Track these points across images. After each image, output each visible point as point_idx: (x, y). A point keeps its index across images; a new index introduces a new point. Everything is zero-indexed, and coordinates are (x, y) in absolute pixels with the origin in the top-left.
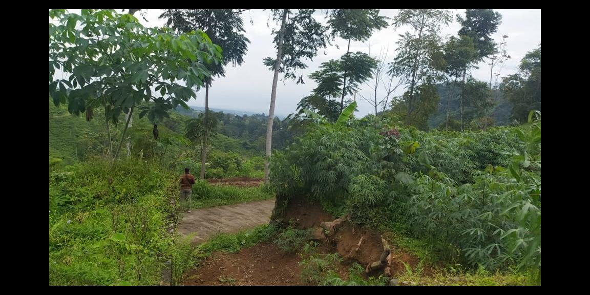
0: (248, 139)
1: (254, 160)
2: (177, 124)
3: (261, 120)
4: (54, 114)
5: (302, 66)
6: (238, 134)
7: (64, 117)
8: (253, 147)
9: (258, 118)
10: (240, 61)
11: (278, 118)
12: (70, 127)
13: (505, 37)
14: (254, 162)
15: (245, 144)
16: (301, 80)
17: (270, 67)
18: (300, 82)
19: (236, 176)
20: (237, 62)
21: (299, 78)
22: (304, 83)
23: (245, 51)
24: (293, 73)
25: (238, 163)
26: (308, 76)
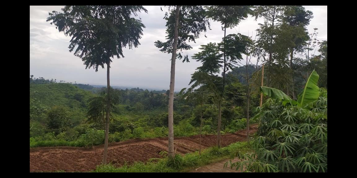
0: (129, 104)
1: (139, 121)
2: (82, 97)
3: (137, 92)
5: (187, 47)
6: (123, 101)
8: (133, 109)
9: (135, 91)
10: (136, 43)
11: (147, 90)
13: (316, 29)
15: (127, 108)
16: (187, 59)
17: (161, 49)
18: (186, 60)
19: (131, 138)
20: (133, 45)
21: (185, 57)
22: (189, 62)
23: (140, 35)
24: (180, 54)
25: (131, 127)
26: (193, 57)
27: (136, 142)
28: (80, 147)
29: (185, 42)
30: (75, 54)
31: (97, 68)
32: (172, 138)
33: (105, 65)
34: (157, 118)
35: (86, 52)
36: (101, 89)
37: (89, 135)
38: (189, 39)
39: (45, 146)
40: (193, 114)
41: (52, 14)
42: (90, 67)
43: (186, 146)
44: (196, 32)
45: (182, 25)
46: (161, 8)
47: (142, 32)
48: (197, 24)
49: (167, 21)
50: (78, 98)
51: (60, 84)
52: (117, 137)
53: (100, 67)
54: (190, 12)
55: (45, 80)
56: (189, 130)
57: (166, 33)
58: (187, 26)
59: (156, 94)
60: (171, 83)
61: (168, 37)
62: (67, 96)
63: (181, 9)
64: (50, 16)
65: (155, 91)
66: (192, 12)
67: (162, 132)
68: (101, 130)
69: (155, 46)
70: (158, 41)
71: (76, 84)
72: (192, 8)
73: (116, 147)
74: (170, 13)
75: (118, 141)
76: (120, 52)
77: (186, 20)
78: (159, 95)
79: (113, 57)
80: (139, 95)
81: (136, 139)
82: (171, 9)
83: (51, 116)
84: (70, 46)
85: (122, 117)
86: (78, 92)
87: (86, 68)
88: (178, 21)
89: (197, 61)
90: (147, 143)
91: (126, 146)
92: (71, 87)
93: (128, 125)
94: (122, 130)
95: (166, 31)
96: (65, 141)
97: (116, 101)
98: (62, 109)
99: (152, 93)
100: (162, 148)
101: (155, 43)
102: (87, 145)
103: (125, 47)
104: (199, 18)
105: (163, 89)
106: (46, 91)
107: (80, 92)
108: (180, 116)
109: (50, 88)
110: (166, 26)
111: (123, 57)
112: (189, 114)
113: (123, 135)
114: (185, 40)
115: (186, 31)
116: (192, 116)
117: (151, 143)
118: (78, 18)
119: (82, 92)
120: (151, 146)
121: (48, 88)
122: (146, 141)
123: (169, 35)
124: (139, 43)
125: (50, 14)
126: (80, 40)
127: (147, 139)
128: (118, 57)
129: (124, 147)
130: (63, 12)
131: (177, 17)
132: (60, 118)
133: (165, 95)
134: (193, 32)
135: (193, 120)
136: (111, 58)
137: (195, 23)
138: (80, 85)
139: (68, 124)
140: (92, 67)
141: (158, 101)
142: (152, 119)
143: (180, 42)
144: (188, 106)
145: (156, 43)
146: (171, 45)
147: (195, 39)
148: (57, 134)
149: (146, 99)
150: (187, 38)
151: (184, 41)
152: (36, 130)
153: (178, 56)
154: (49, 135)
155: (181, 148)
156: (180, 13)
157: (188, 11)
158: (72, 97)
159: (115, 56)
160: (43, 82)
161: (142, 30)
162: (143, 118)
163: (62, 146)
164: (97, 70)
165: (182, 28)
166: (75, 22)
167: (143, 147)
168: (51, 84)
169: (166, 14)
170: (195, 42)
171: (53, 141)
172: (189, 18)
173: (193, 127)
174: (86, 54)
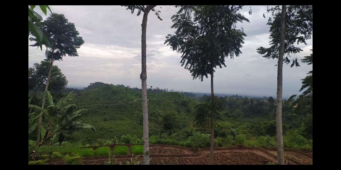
0: (228, 111)
2: (187, 103)
3: (236, 99)
4: (129, 101)
5: (296, 50)
7: (133, 103)
8: (233, 116)
10: (238, 52)
11: (247, 97)
12: (136, 107)
14: (240, 130)
15: (227, 114)
17: (264, 55)
18: (295, 65)
19: (233, 144)
20: (234, 54)
21: (294, 61)
22: (299, 66)
23: (241, 44)
24: (287, 58)
25: (232, 134)
26: (302, 60)
27: (239, 149)
28: (188, 147)
29: (293, 45)
30: (185, 68)
31: (202, 78)
32: (282, 150)
33: (209, 75)
34: (258, 126)
35: (194, 64)
36: (202, 97)
37: (196, 138)
38: (298, 41)
39: (162, 144)
40: (302, 124)
41: (168, 37)
42: (196, 78)
43: (297, 160)
44: (307, 33)
45: (288, 27)
46: (264, 15)
47: (243, 40)
48: (308, 24)
49: (271, 26)
50: (184, 104)
51: (170, 92)
52: (220, 142)
53: (204, 76)
54: (297, 13)
55: (160, 89)
56: (300, 142)
57: (270, 38)
58: (294, 28)
59: (257, 101)
60: (278, 89)
61: (272, 42)
62: (176, 103)
63: (287, 11)
64: (166, 39)
65: (254, 98)
66: (300, 12)
67: (267, 141)
68: (205, 134)
69: (258, 53)
70: (260, 47)
71: (182, 92)
72: (300, 8)
73: (219, 152)
74: (274, 18)
75: (220, 145)
76: (223, 62)
77: (294, 21)
78: (260, 102)
79: (215, 67)
80: (238, 102)
81: (239, 146)
82: (274, 13)
83: (166, 119)
84: (181, 61)
85: (223, 123)
86: (184, 99)
87: (193, 79)
88: (284, 24)
89: (309, 64)
90: (250, 151)
91: (229, 152)
92: (178, 95)
93: (229, 131)
94: (223, 135)
95: (270, 36)
96: (176, 141)
97: (220, 108)
98: (174, 114)
99: (252, 100)
100: (268, 158)
101: (257, 50)
102: (194, 146)
103: (227, 57)
104: (310, 17)
105: (264, 96)
106: (161, 98)
107: (185, 99)
108: (287, 125)
109: (164, 96)
110: (270, 31)
111: (225, 66)
112: (298, 124)
113: (225, 141)
114: (292, 43)
115: (294, 33)
116: (301, 126)
117: (255, 152)
118: (187, 37)
119: (187, 99)
120: (255, 155)
121: (162, 96)
122: (249, 149)
123: (273, 40)
124: (240, 52)
125: (167, 37)
126: (189, 55)
127: (250, 147)
128: (221, 67)
129: (227, 153)
130: (175, 35)
131: (283, 20)
132: (172, 121)
133: (267, 102)
134: (302, 33)
135: (302, 131)
136: (214, 68)
137: (304, 23)
138: (186, 93)
139: (178, 127)
140: (198, 78)
141: (259, 108)
142: (253, 126)
143: (286, 45)
144: (295, 114)
145: (259, 49)
146: (275, 50)
147: (306, 40)
148: (170, 134)
149: (245, 106)
150: (295, 41)
151: (291, 45)
152: (155, 130)
153: (285, 61)
154: (165, 135)
155: (291, 161)
156: (287, 16)
157: (295, 12)
158: (180, 104)
159: (218, 67)
160: (159, 91)
161: (244, 39)
162: (243, 124)
163: (174, 145)
164: (202, 80)
165: (289, 30)
166: (184, 41)
167: (247, 155)
168: (164, 93)
169: (270, 19)
170: (306, 44)
171: (168, 140)
172: (296, 19)
173: (305, 139)
174: (193, 66)
